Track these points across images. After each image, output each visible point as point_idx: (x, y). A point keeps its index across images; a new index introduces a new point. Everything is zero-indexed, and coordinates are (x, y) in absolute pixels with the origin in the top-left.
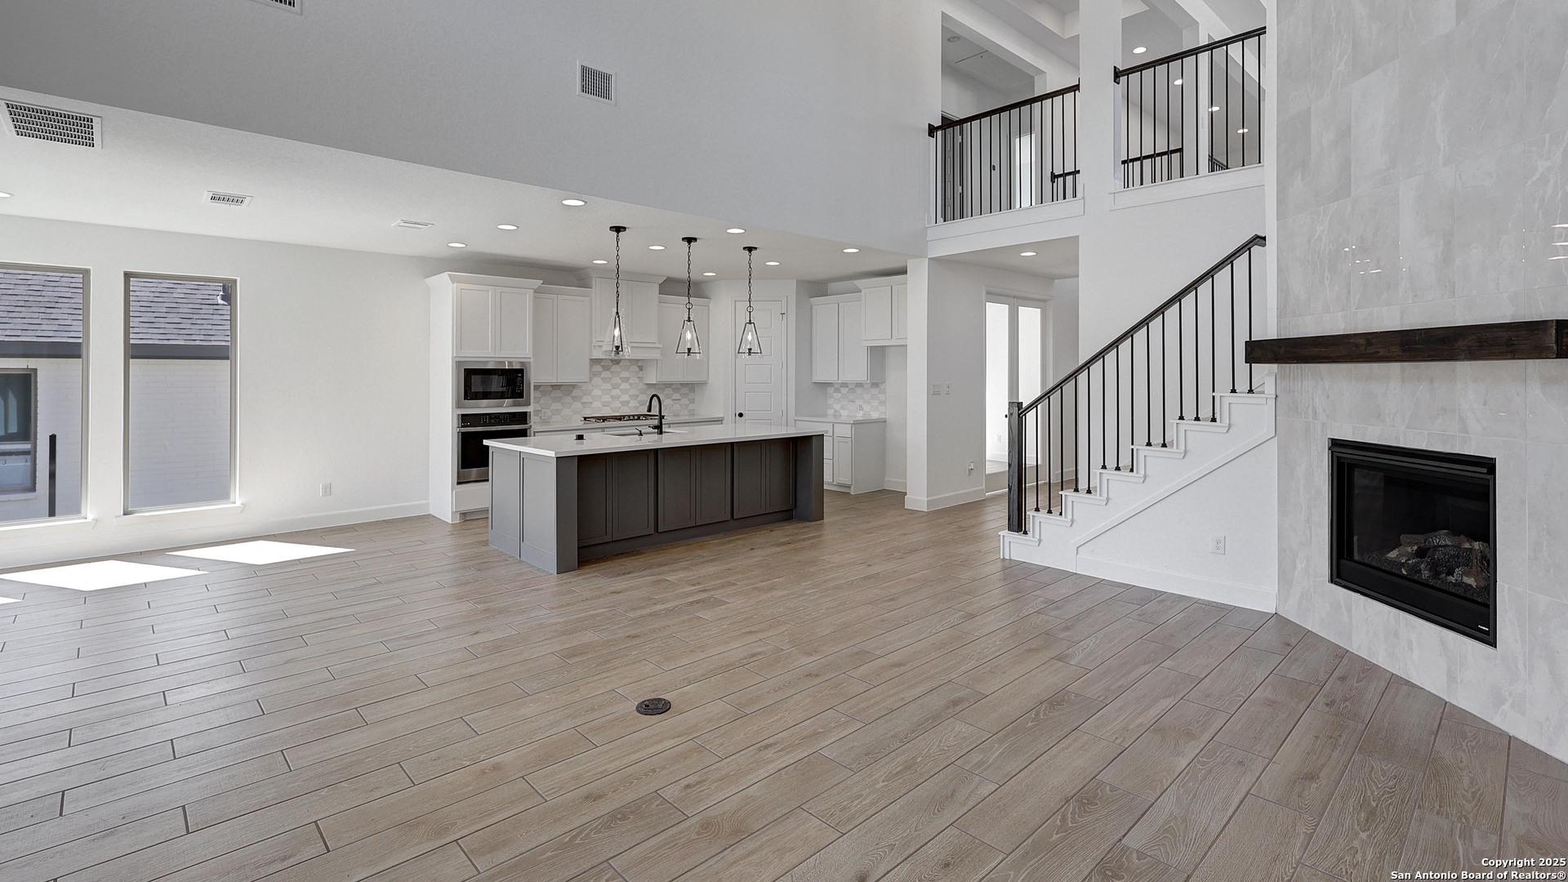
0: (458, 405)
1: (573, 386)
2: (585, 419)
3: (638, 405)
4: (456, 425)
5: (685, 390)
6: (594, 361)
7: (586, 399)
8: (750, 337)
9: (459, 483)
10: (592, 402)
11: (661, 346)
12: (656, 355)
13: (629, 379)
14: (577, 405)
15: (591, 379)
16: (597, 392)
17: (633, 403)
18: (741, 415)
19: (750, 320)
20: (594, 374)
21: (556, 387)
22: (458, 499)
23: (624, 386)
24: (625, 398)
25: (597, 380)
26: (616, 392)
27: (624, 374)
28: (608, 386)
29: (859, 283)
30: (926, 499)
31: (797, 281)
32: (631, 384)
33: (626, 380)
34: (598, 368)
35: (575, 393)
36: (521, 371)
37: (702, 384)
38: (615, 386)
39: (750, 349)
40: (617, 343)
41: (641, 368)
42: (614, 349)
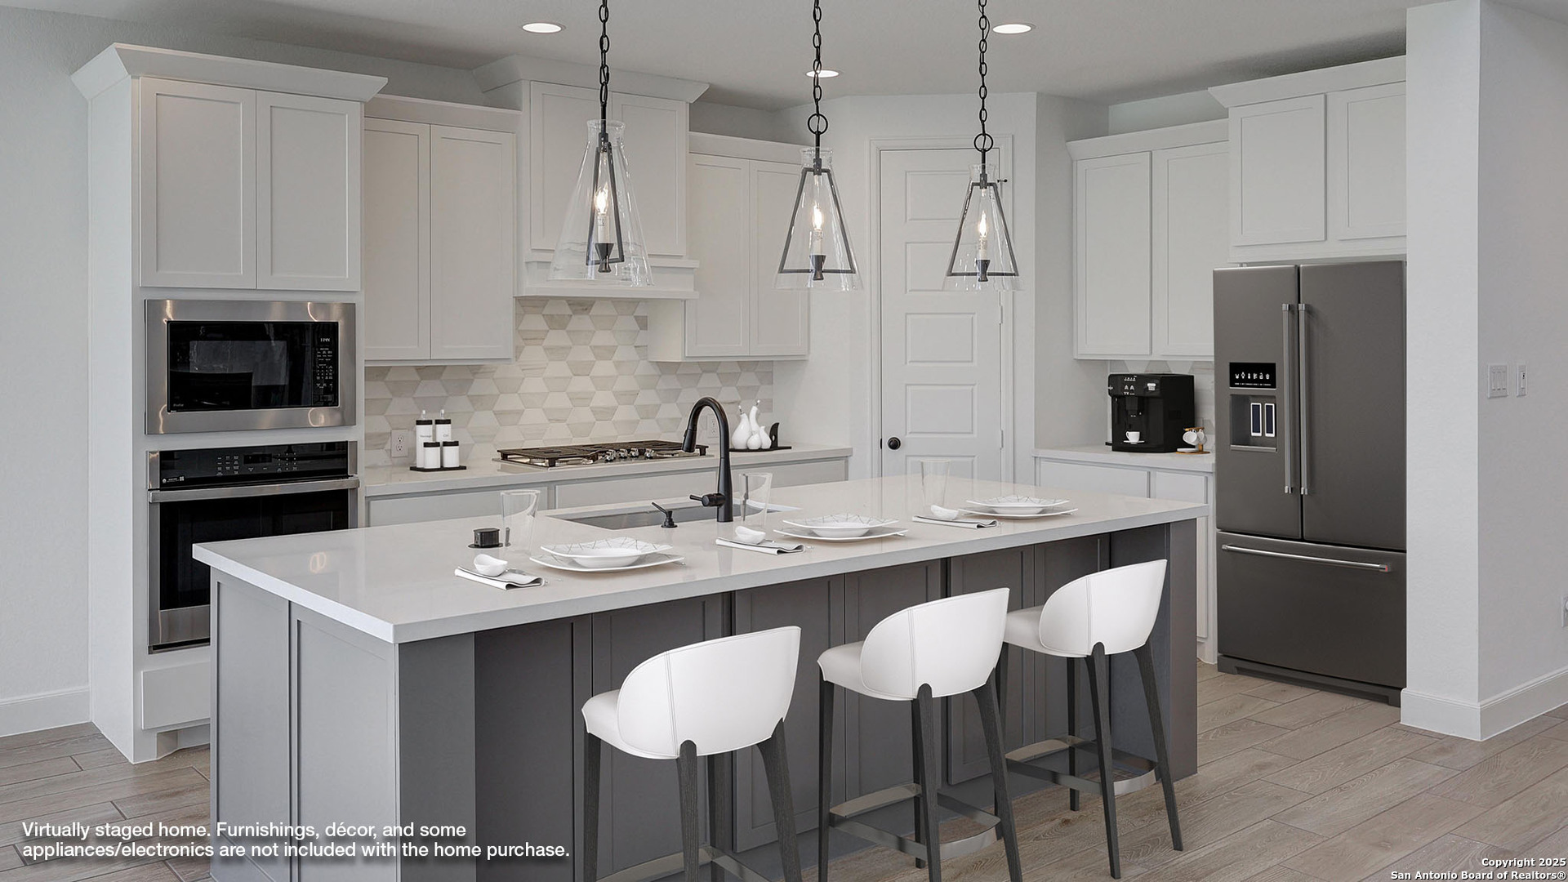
0: (151, 428)
1: (474, 370)
2: (505, 456)
3: (636, 417)
4: (144, 482)
5: (748, 379)
6: (527, 304)
7: (508, 402)
8: (983, 228)
9: (155, 648)
10: (520, 413)
11: (694, 264)
12: (681, 287)
13: (612, 350)
14: (483, 419)
15: (518, 351)
16: (533, 385)
17: (625, 413)
18: (895, 444)
19: (984, 175)
20: (525, 338)
21: (429, 371)
22: (151, 693)
23: (604, 368)
24: (603, 399)
25: (534, 354)
26: (582, 384)
27: (602, 338)
28: (558, 368)
29: (1221, 93)
30: (1477, 706)
31: (1039, 95)
32: (618, 364)
33: (605, 352)
34: (535, 322)
35: (479, 387)
36: (331, 329)
37: (795, 363)
38: (582, 370)
39: (985, 264)
40: (603, 235)
41: (643, 323)
42: (595, 256)
